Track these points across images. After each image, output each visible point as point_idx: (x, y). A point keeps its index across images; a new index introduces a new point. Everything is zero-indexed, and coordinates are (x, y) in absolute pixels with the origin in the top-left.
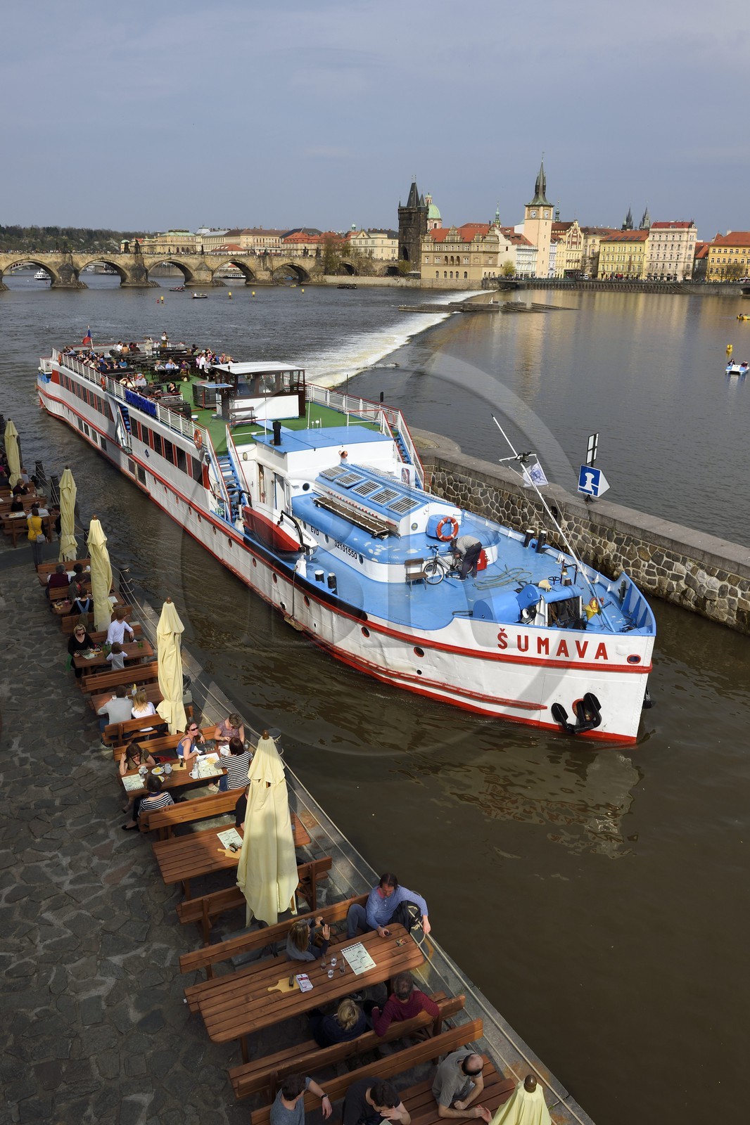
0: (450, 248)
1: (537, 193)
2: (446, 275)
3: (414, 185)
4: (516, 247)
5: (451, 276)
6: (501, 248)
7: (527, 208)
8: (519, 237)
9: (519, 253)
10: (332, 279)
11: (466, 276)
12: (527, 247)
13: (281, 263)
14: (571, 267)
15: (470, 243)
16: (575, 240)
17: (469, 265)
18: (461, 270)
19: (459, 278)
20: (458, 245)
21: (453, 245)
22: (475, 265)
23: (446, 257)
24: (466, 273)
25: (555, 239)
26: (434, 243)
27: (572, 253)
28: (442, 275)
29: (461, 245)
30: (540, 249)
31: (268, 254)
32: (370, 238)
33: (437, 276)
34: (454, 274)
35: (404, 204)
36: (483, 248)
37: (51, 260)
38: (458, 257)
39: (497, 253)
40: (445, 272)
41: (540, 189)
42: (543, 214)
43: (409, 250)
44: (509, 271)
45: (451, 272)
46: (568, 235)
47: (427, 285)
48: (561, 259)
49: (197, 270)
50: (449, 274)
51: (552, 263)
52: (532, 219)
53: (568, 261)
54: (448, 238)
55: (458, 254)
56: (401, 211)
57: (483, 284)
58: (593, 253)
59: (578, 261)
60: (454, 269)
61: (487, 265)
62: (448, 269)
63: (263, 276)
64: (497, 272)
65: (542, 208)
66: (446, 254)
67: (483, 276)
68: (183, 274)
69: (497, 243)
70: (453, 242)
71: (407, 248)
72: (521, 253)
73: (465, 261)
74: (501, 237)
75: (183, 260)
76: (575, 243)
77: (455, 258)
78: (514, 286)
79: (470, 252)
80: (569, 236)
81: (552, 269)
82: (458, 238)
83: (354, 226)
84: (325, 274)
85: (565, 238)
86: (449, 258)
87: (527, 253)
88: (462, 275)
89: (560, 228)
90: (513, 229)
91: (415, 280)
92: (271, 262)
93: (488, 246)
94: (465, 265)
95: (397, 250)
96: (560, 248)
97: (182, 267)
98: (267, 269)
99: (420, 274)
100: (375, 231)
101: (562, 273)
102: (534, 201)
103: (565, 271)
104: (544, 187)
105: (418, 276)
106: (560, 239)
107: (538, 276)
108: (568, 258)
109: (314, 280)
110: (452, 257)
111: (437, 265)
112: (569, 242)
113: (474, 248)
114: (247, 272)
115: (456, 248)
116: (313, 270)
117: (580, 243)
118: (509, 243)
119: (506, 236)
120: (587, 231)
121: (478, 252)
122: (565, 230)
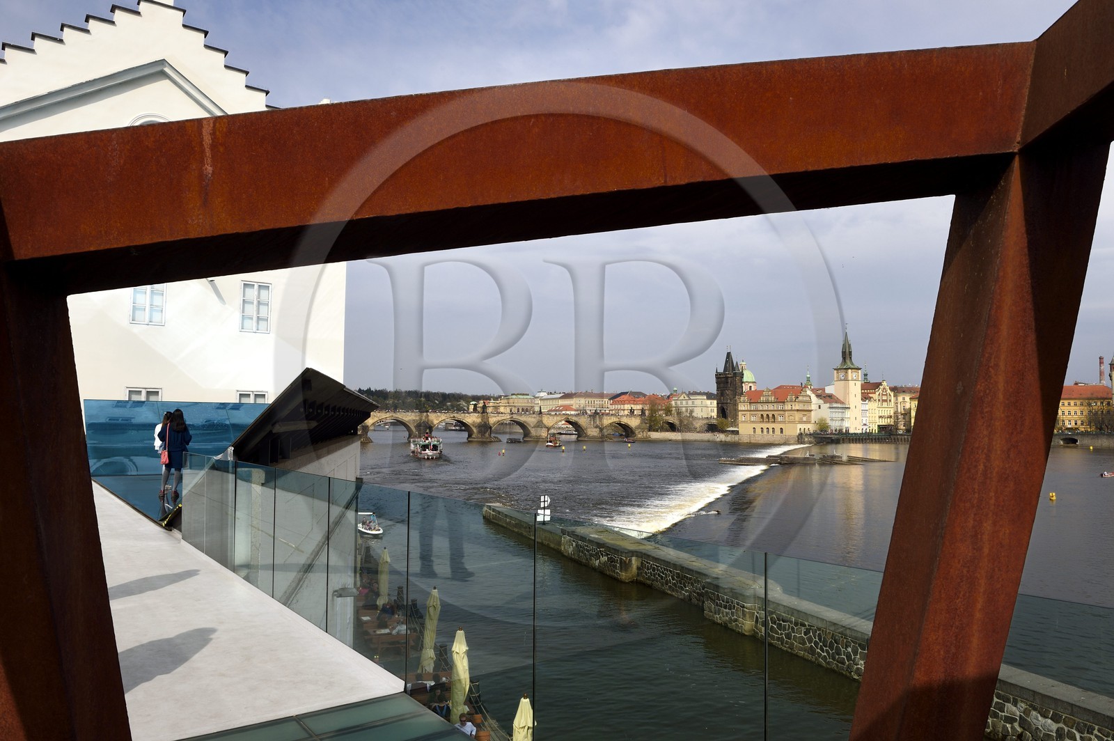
0: (765, 407)
1: (844, 358)
2: (762, 431)
3: (729, 355)
4: (828, 405)
5: (768, 432)
6: (813, 407)
7: (836, 371)
8: (830, 396)
9: (832, 410)
10: (655, 435)
11: (782, 432)
12: (839, 405)
13: (610, 421)
14: (884, 422)
15: (784, 402)
16: (885, 398)
17: (784, 422)
18: (777, 427)
19: (776, 433)
20: (774, 404)
21: (767, 404)
22: (789, 422)
23: (762, 415)
24: (781, 429)
25: (865, 398)
26: (750, 403)
27: (884, 409)
28: (758, 431)
29: (775, 405)
30: (852, 406)
31: (598, 414)
32: (690, 399)
33: (755, 432)
34: (771, 430)
35: (721, 370)
36: (797, 407)
37: (410, 418)
38: (773, 415)
39: (811, 411)
40: (762, 428)
41: (846, 354)
42: (852, 376)
43: (727, 410)
44: (823, 427)
45: (768, 428)
46: (877, 393)
47: (745, 440)
48: (874, 415)
49: (534, 427)
50: (765, 430)
51: (864, 419)
52: (841, 380)
53: (880, 417)
54: (762, 399)
55: (773, 413)
56: (718, 376)
57: (799, 439)
58: (904, 409)
59: (891, 417)
60: (771, 426)
61: (801, 422)
62: (765, 426)
63: (593, 432)
64: (811, 428)
65: (850, 371)
66: (762, 413)
67: (798, 432)
68: (522, 431)
69: (810, 402)
70: (767, 402)
71: (725, 407)
72: (834, 410)
73: (780, 419)
74: (813, 397)
75: (522, 419)
76: (886, 401)
77: (771, 416)
78: (830, 441)
79: (785, 411)
80: (879, 394)
81: (865, 425)
82: (772, 399)
83: (675, 389)
84: (649, 431)
85: (875, 396)
86: (765, 416)
87: (840, 410)
88: (778, 432)
89: (869, 388)
90: (824, 390)
91: (733, 436)
92: (601, 420)
93: (801, 405)
94: (780, 422)
95: (715, 410)
96: (871, 405)
97: (522, 425)
98: (597, 427)
99: (738, 431)
100: (695, 393)
101: (875, 429)
102: (841, 364)
103: (878, 426)
104: (850, 353)
105: (737, 433)
106: (871, 398)
107: (851, 431)
108: (880, 415)
109: (639, 436)
110: (768, 415)
111: (753, 422)
112: (879, 400)
113: (788, 407)
114: (579, 429)
115: (771, 407)
116: (638, 427)
117: (890, 401)
118: (821, 402)
119: (818, 396)
120: (896, 390)
121: (791, 410)
122: (875, 390)
